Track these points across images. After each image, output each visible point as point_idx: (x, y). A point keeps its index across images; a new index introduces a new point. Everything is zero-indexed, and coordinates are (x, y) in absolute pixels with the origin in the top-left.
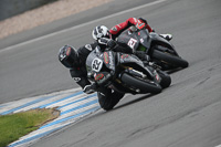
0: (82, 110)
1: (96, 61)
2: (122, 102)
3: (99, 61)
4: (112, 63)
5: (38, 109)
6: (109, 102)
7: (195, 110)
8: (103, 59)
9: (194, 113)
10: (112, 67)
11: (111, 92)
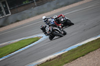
2: (54, 38)
6: (51, 38)
10: (51, 30)
11: (52, 36)
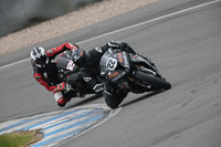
0: (65, 132)
1: (110, 61)
3: (114, 60)
4: (126, 62)
5: (22, 131)
7: (178, 132)
8: (117, 58)
9: (177, 135)
10: (127, 65)
